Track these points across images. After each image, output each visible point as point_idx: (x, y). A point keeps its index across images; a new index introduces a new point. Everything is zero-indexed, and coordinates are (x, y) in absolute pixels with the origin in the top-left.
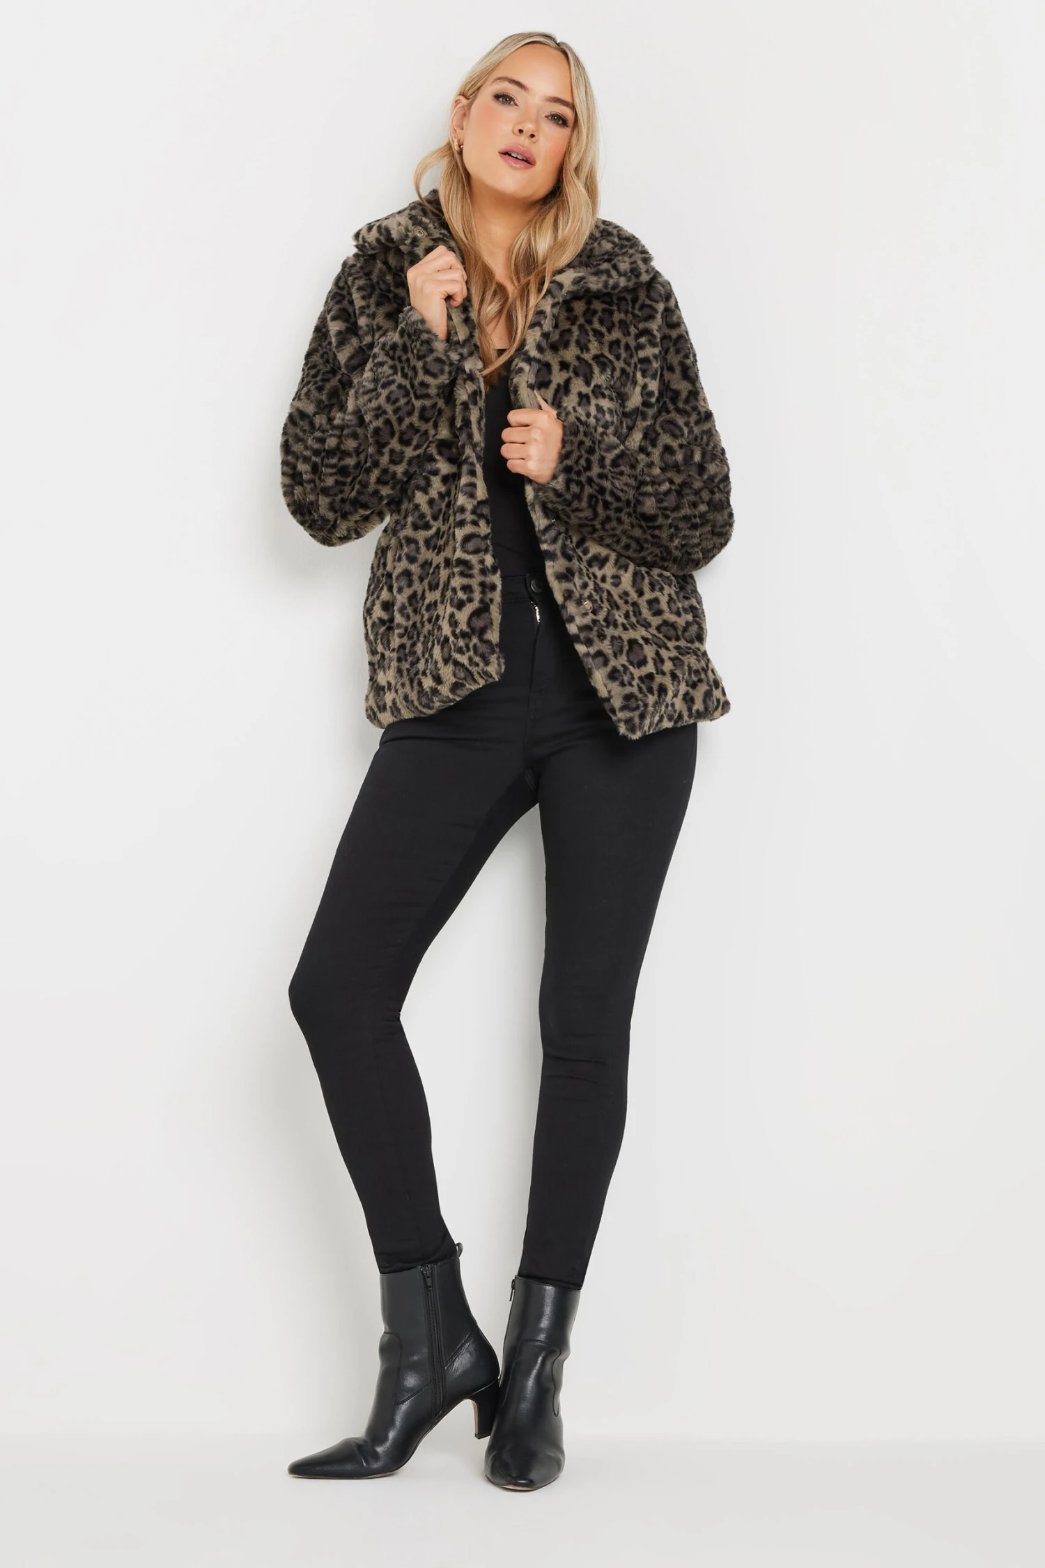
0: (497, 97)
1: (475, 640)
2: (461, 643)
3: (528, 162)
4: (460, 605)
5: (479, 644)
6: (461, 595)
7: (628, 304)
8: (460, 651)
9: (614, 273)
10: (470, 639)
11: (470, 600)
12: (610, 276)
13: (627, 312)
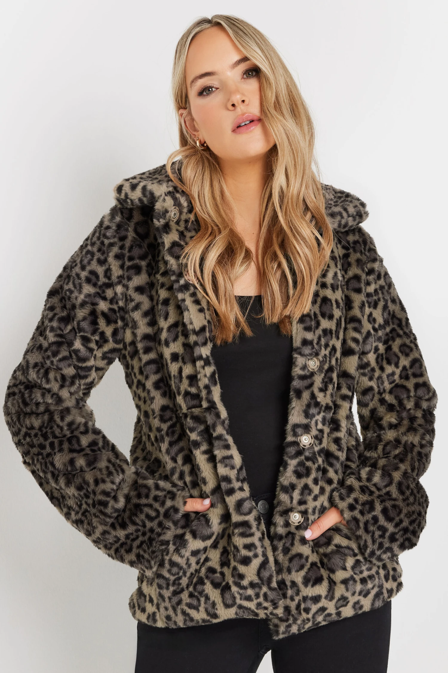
1: (265, 589)
2: (250, 592)
4: (246, 562)
5: (269, 593)
7: (361, 245)
8: (249, 598)
9: (345, 214)
10: (260, 588)
12: (342, 217)
13: (361, 253)
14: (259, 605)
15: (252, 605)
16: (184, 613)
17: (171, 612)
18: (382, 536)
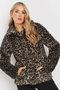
0: (16, 12)
1: (33, 80)
2: (31, 80)
3: (21, 19)
4: (31, 76)
6: (31, 75)
11: (32, 76)
14: (32, 83)
15: (31, 82)
16: (21, 83)
17: (20, 83)
18: (49, 69)
